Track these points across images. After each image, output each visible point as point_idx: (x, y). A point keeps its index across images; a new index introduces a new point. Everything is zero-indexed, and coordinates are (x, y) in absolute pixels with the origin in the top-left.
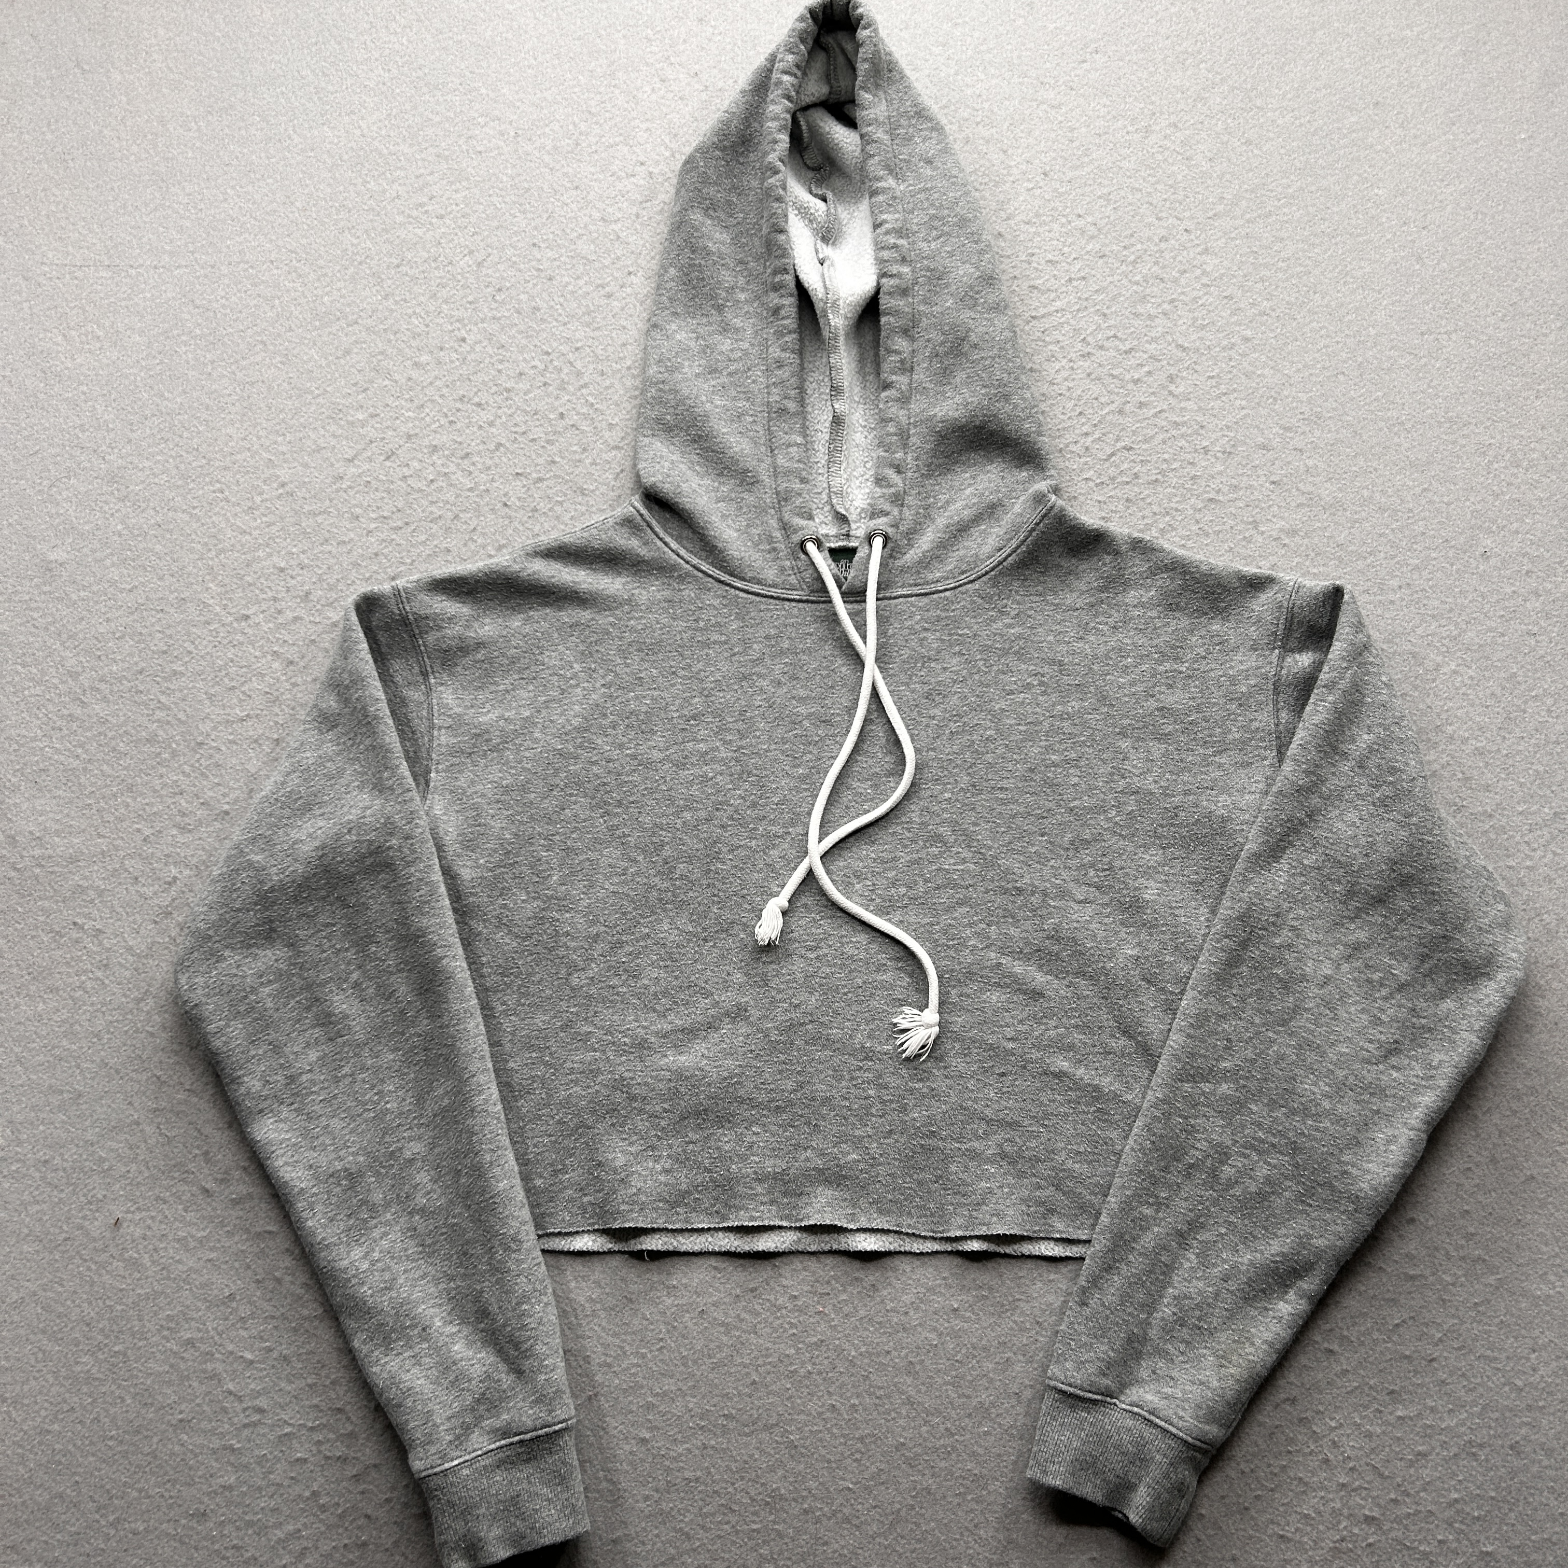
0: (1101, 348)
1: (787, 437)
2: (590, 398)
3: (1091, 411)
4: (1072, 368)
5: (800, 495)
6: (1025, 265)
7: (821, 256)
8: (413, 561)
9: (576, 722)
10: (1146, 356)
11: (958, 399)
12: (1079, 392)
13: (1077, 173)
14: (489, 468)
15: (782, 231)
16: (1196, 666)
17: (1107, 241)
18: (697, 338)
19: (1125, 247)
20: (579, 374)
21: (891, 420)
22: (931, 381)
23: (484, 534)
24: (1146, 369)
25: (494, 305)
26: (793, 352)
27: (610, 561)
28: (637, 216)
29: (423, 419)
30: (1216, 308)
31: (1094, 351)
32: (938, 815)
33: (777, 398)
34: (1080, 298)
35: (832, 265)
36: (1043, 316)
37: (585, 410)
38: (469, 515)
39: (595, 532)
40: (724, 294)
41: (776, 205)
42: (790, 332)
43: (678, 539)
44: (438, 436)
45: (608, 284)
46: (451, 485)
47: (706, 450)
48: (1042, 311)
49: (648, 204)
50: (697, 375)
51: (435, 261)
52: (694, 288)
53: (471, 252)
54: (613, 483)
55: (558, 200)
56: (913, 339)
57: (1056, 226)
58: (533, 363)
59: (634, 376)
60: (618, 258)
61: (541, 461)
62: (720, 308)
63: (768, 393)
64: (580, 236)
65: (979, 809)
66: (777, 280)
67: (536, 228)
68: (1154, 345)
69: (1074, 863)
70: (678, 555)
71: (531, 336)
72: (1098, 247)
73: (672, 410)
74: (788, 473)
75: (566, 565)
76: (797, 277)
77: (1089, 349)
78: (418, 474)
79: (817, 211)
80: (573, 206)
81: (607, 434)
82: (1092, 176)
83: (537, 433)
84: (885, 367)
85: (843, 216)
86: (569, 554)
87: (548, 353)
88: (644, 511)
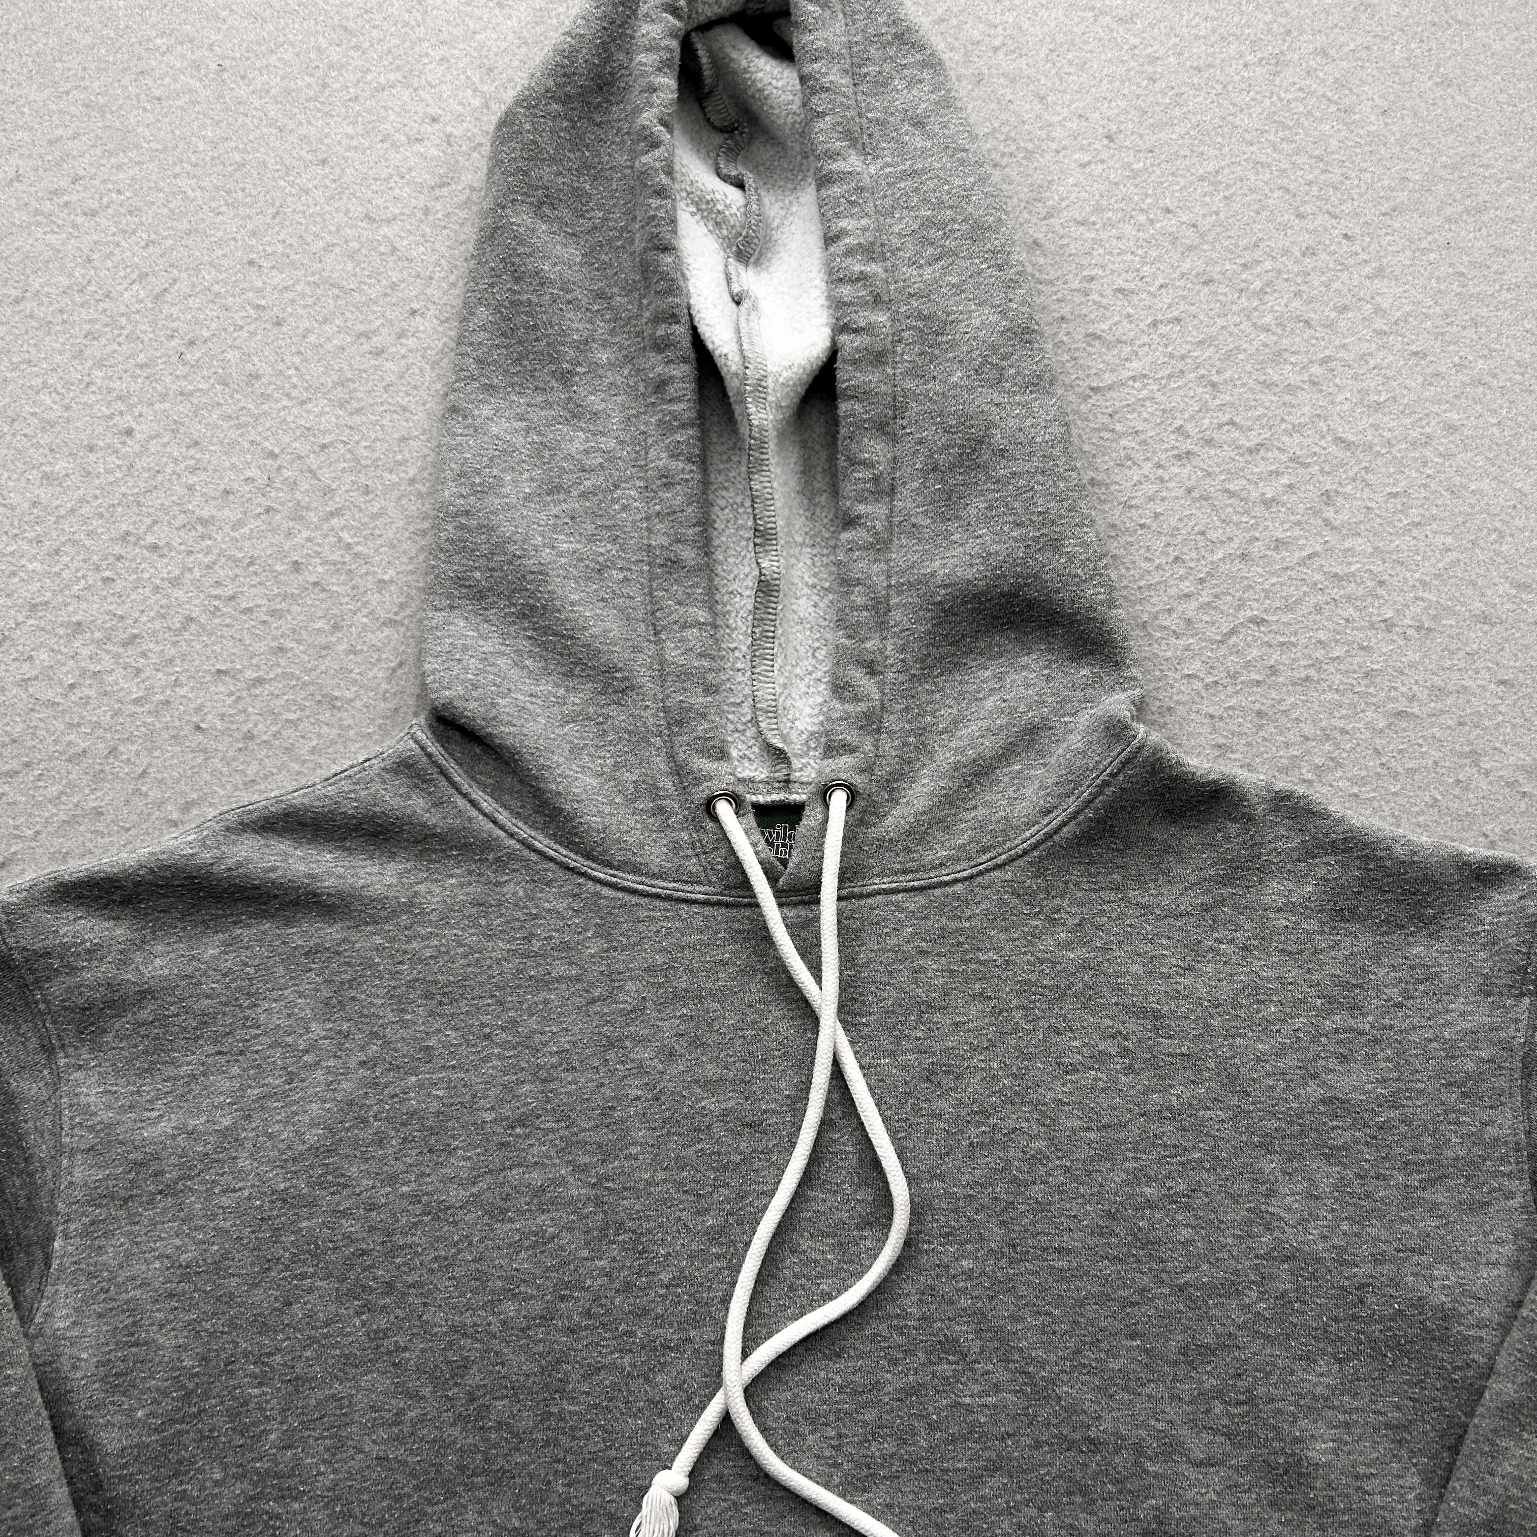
0: (1209, 442)
1: (682, 610)
2: (345, 535)
3: (1194, 555)
4: (1162, 480)
5: (704, 716)
6: (1078, 298)
7: (736, 289)
8: (38, 833)
9: (312, 1136)
10: (1284, 458)
11: (973, 546)
12: (1173, 521)
13: (1163, 136)
14: (171, 661)
15: (667, 248)
16: (1387, 1021)
17: (1215, 255)
18: (528, 430)
19: (1245, 266)
20: (328, 492)
21: (858, 582)
22: (925, 513)
23: (162, 782)
24: (1285, 480)
25: (181, 370)
26: (689, 460)
27: (375, 835)
28: (426, 211)
29: (58, 574)
30: (1399, 372)
31: (1196, 449)
32: (951, 1303)
33: (663, 541)
34: (1171, 356)
35: (755, 307)
36: (1110, 388)
37: (335, 557)
38: (134, 748)
39: (346, 786)
40: (571, 353)
41: (655, 202)
42: (683, 426)
43: (495, 792)
44: (84, 606)
45: (375, 332)
46: (105, 694)
47: (546, 630)
48: (1109, 378)
49: (445, 191)
50: (528, 498)
51: (81, 291)
52: (520, 342)
53: (143, 276)
54: (384, 686)
55: (292, 184)
56: (894, 439)
57: (1128, 229)
58: (249, 474)
59: (420, 495)
60: (393, 286)
61: (260, 647)
62: (565, 378)
63: (649, 530)
64: (328, 249)
65: (1022, 1290)
66: (660, 333)
67: (254, 234)
68: (1297, 438)
69: (1186, 1388)
70: (495, 822)
71: (245, 425)
72: (1200, 265)
73: (484, 562)
74: (684, 675)
75: (298, 843)
76: (694, 329)
77: (1189, 445)
78: (48, 674)
79: (728, 207)
80: (318, 193)
81: (374, 599)
82: (1188, 141)
83: (254, 597)
84: (848, 488)
85: (772, 213)
86: (303, 825)
87: (273, 455)
88: (434, 748)
